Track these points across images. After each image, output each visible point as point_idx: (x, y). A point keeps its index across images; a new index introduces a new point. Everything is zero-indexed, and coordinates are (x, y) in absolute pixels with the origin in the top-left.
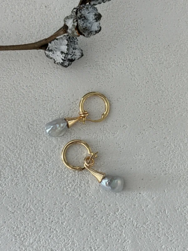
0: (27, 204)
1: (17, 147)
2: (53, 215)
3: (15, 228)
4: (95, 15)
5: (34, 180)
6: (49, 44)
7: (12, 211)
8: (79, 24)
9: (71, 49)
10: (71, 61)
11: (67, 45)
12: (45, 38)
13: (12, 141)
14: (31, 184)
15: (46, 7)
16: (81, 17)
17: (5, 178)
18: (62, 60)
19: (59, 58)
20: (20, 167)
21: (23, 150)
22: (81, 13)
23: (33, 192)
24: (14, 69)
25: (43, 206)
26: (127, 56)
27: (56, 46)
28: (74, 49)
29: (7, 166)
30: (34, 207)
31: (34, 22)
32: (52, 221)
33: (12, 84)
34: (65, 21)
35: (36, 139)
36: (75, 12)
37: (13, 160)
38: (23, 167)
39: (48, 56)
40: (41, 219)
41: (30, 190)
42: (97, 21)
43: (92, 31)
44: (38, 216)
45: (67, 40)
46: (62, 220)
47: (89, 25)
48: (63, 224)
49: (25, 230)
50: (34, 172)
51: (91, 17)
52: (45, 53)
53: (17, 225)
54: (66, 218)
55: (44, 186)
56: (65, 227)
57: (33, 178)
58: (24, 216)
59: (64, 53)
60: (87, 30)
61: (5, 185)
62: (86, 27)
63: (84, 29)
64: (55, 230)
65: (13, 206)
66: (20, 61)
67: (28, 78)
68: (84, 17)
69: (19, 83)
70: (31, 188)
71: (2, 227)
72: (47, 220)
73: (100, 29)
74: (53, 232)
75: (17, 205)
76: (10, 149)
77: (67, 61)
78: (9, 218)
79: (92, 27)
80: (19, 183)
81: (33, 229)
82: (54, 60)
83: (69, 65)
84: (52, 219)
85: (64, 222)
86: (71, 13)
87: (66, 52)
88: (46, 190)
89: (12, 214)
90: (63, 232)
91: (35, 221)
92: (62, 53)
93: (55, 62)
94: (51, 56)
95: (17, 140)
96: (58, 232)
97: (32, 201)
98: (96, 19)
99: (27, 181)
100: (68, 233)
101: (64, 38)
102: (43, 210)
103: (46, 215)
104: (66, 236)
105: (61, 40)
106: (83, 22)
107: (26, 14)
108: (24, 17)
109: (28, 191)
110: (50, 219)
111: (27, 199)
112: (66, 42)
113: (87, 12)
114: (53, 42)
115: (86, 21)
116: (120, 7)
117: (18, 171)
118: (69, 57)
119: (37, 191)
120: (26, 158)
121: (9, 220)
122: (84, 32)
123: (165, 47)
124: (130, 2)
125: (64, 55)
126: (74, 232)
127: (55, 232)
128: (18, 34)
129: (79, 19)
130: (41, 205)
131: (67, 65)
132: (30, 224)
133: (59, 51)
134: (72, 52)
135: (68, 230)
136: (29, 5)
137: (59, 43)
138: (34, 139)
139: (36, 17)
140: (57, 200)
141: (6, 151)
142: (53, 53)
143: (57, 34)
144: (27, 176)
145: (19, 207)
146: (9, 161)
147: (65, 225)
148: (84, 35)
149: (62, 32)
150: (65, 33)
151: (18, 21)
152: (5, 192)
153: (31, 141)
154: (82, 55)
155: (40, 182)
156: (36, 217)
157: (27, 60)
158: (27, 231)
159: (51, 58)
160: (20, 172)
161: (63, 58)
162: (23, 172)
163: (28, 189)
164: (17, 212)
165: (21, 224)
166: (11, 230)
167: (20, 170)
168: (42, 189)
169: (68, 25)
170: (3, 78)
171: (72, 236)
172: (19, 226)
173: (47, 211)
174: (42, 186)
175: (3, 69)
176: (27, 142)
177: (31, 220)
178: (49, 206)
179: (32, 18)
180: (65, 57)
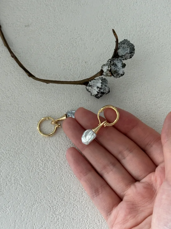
0: (60, 187)
1: (57, 149)
2: (76, 196)
3: (51, 201)
4: (122, 64)
5: (66, 172)
6: (90, 82)
7: (50, 190)
8: (112, 68)
9: (104, 86)
10: (103, 93)
11: (101, 83)
12: (87, 78)
13: (55, 145)
14: (64, 174)
15: (85, 62)
16: (113, 64)
17: (47, 168)
18: (97, 92)
19: (95, 91)
20: (58, 162)
21: (61, 151)
22: (113, 62)
23: (65, 179)
24: (61, 98)
25: (70, 189)
26: (134, 98)
27: (94, 84)
28: (105, 86)
29: (49, 161)
30: (64, 189)
31: (77, 71)
32: (75, 200)
33: (59, 108)
34: (102, 67)
35: (70, 145)
36: (110, 61)
37: (54, 157)
38: (60, 162)
39: (87, 90)
40: (68, 197)
41: (63, 178)
42: (123, 68)
43: (119, 74)
44: (66, 195)
45: (101, 80)
46: (82, 200)
47: (118, 69)
48: (82, 203)
49: (57, 204)
50: (67, 166)
51: (119, 65)
52: (86, 88)
53: (52, 200)
54: (85, 199)
55: (72, 176)
56: (84, 205)
57: (65, 170)
58: (57, 194)
59: (99, 88)
60: (117, 72)
61: (47, 172)
62: (116, 70)
63: (115, 71)
64: (77, 206)
65: (51, 187)
66: (65, 94)
67: (69, 105)
68: (116, 64)
69: (63, 108)
70: (64, 176)
71: (42, 200)
72: (72, 199)
73: (124, 74)
74: (75, 207)
75: (54, 187)
76: (53, 150)
77: (100, 93)
78: (47, 195)
79: (120, 71)
80: (56, 172)
81: (62, 203)
82: (91, 93)
83: (101, 96)
84: (75, 198)
85: (83, 201)
86: (107, 62)
87: (100, 87)
88: (74, 179)
89: (50, 192)
90: (82, 208)
91: (64, 199)
92: (98, 87)
93: (91, 95)
94: (90, 90)
95: (58, 144)
96: (79, 207)
97: (63, 185)
98: (122, 66)
99: (62, 172)
100: (85, 209)
101: (100, 79)
102: (70, 192)
103: (72, 195)
104: (84, 211)
105: (97, 80)
106: (114, 67)
107: (73, 66)
108: (71, 67)
109: (62, 178)
110: (74, 198)
111: (61, 183)
112: (101, 81)
113: (117, 62)
114: (92, 81)
115: (116, 67)
116: (132, 67)
117: (56, 165)
118: (102, 91)
119: (67, 179)
120: (62, 157)
121: (47, 196)
122: (114, 73)
123: (159, 95)
124: (139, 65)
125: (99, 89)
126: (89, 209)
127: (76, 207)
128: (66, 77)
129: (112, 65)
130: (69, 188)
131: (100, 96)
132: (61, 200)
133: (96, 86)
134: (104, 88)
135: (85, 207)
136: (75, 60)
137: (96, 82)
138: (69, 145)
139: (78, 68)
140: (80, 186)
141: (50, 150)
142: (92, 88)
143: (96, 76)
144: (62, 168)
145: (55, 188)
146: (51, 157)
147: (84, 204)
148: (114, 76)
149: (99, 75)
150: (101, 75)
151: (67, 69)
152: (47, 177)
153: (67, 146)
154: (109, 92)
155: (70, 173)
156: (65, 196)
157: (70, 94)
158: (58, 205)
159: (89, 92)
160: (58, 165)
161: (98, 91)
162: (60, 165)
163: (62, 177)
164: (53, 191)
165: (55, 200)
166: (48, 203)
167: (58, 164)
168: (71, 178)
169: (104, 70)
170: (54, 104)
171: (87, 211)
172: (53, 201)
173: (73, 193)
174: (71, 176)
175: (54, 98)
176: (64, 146)
177: (62, 197)
178: (74, 189)
179: (76, 68)
180: (99, 91)
